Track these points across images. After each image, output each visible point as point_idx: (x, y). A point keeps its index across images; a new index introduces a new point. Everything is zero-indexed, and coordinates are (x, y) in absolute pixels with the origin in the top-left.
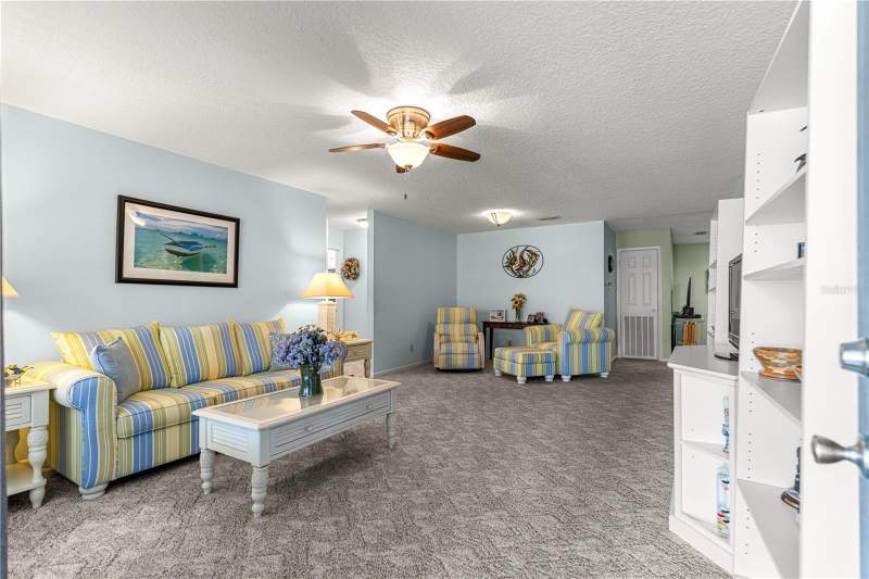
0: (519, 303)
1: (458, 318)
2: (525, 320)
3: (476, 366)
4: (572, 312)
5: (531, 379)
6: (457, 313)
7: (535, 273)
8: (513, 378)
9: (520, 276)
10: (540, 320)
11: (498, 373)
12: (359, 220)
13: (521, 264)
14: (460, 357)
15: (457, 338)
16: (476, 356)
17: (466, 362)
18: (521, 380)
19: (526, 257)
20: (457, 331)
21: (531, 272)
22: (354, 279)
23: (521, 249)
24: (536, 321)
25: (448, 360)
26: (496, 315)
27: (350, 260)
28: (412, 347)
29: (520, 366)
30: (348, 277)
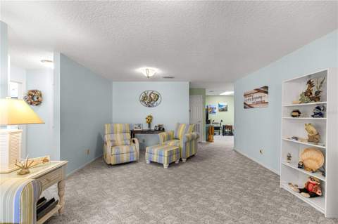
0: (149, 120)
1: (119, 130)
2: (153, 128)
3: (135, 159)
4: (179, 125)
5: (171, 164)
6: (119, 127)
7: (157, 105)
8: (161, 165)
9: (149, 106)
10: (161, 129)
11: (148, 162)
12: (42, 61)
13: (150, 100)
14: (125, 155)
15: (120, 143)
16: (135, 153)
17: (129, 158)
18: (166, 165)
19: (152, 96)
20: (119, 138)
21: (155, 104)
22: (37, 105)
23: (149, 93)
24: (159, 129)
25: (117, 158)
26: (137, 126)
27: (33, 91)
28: (88, 151)
29: (166, 158)
30: (31, 104)
